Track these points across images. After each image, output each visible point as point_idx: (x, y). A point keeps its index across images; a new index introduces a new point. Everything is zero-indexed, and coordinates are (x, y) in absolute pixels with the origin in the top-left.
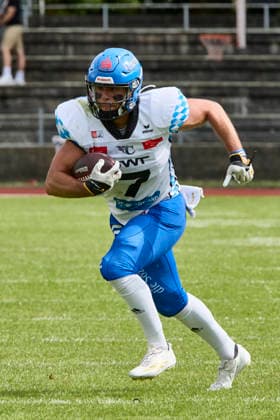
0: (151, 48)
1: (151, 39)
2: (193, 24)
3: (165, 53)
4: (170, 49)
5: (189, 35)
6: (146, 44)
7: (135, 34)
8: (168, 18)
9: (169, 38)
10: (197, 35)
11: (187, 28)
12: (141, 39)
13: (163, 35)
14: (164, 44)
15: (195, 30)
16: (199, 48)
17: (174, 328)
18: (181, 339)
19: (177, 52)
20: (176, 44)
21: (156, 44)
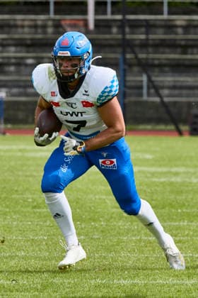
0: (26, 30)
1: (26, 23)
2: (56, 12)
3: (36, 33)
4: (40, 30)
5: (54, 20)
6: (23, 27)
7: (15, 20)
8: (38, 8)
9: (39, 23)
10: (59, 20)
11: (52, 15)
12: (19, 23)
13: (35, 20)
14: (36, 27)
15: (58, 17)
16: (61, 30)
17: (41, 230)
18: (46, 238)
19: (45, 33)
20: (44, 27)
21: (30, 27)
